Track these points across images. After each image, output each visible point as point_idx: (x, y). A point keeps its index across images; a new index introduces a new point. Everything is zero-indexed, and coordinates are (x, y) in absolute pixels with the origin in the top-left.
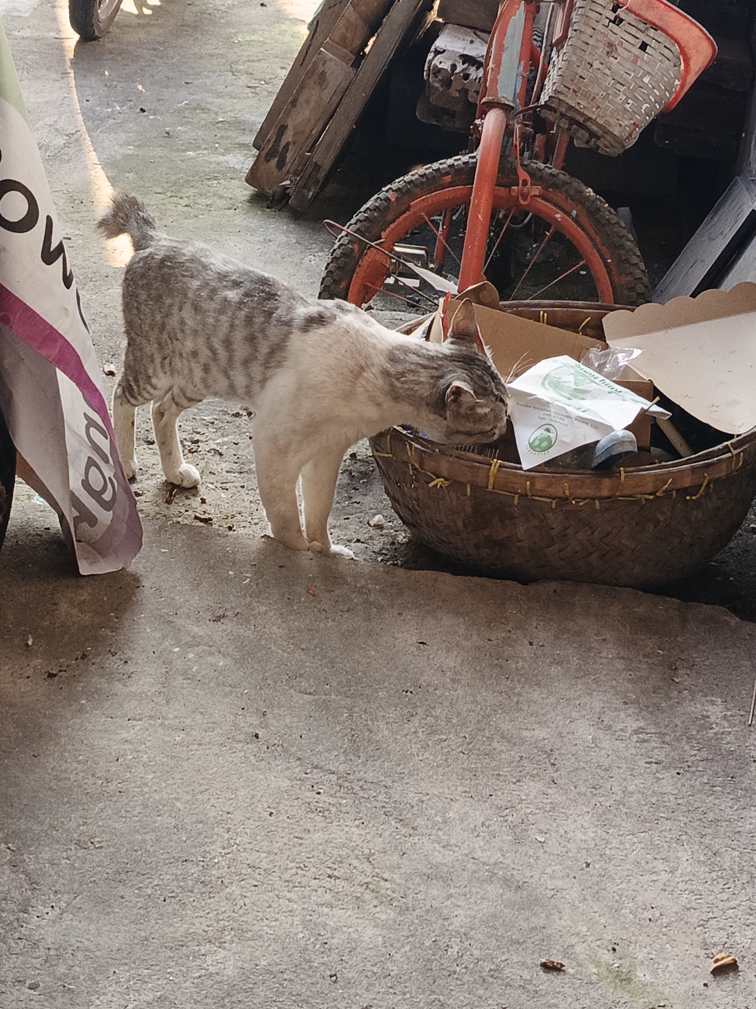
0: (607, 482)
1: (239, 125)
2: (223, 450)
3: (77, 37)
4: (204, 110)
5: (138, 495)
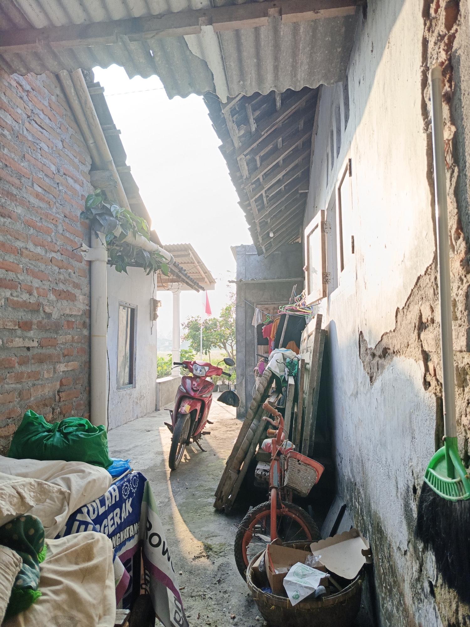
0: (319, 603)
1: (211, 490)
2: (212, 597)
3: (171, 470)
4: (203, 486)
5: (189, 617)
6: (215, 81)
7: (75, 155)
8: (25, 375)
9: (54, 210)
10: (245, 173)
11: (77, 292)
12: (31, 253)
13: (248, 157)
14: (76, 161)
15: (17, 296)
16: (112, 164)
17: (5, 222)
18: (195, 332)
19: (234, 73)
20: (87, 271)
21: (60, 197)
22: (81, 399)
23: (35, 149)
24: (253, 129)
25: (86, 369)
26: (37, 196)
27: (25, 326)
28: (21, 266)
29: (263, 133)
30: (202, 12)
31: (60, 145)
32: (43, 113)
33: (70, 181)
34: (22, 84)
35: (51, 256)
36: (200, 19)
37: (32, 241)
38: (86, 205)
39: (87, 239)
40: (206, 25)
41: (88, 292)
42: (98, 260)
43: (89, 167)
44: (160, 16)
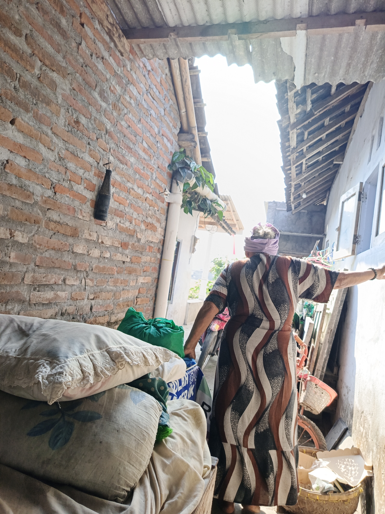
0: (327, 497)
6: (295, 73)
7: (171, 121)
8: (120, 281)
9: (152, 162)
10: (293, 143)
11: (157, 225)
12: (135, 193)
13: (299, 131)
14: (171, 125)
15: (123, 224)
16: (195, 130)
17: (123, 168)
18: (219, 267)
19: (313, 67)
20: (166, 210)
21: (157, 153)
22: (149, 306)
23: (148, 115)
24: (309, 109)
25: (155, 284)
26: (144, 150)
27: (124, 245)
28: (128, 201)
29: (316, 113)
30: (300, 20)
31: (163, 113)
32: (156, 87)
33: (165, 140)
34: (146, 65)
35: (146, 196)
36: (298, 25)
37: (137, 183)
38: (172, 159)
39: (169, 186)
40: (301, 30)
41: (164, 226)
42: (175, 203)
43: (179, 130)
44: (266, 22)
